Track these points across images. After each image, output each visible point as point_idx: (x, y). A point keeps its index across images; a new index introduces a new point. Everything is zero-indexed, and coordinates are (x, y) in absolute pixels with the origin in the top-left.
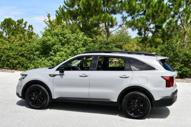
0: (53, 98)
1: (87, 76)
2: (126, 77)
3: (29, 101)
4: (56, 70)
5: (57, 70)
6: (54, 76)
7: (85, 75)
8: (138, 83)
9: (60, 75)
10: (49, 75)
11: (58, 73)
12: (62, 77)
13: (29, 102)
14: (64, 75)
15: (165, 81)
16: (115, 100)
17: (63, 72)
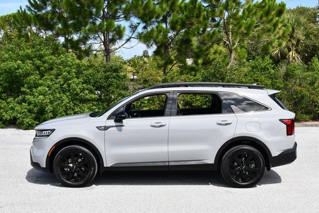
0: (105, 166)
1: (164, 125)
2: (227, 124)
3: (60, 174)
4: (107, 119)
5: (109, 118)
6: (106, 128)
7: (161, 124)
8: (247, 132)
9: (116, 126)
10: (97, 127)
11: (112, 122)
12: (120, 130)
13: (61, 176)
14: (124, 126)
15: (285, 126)
16: (211, 160)
17: (121, 122)
